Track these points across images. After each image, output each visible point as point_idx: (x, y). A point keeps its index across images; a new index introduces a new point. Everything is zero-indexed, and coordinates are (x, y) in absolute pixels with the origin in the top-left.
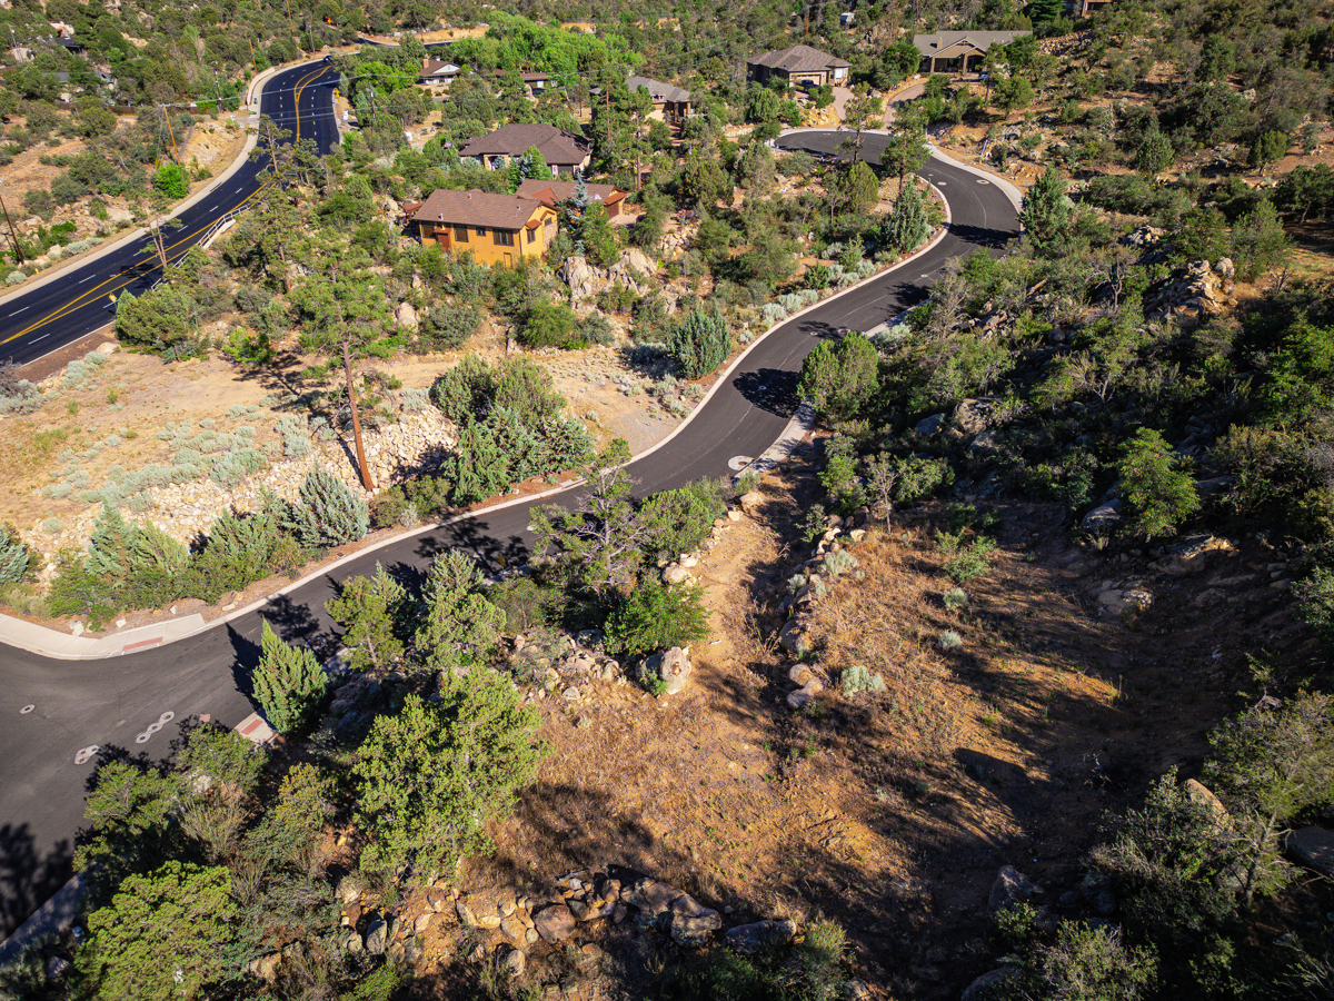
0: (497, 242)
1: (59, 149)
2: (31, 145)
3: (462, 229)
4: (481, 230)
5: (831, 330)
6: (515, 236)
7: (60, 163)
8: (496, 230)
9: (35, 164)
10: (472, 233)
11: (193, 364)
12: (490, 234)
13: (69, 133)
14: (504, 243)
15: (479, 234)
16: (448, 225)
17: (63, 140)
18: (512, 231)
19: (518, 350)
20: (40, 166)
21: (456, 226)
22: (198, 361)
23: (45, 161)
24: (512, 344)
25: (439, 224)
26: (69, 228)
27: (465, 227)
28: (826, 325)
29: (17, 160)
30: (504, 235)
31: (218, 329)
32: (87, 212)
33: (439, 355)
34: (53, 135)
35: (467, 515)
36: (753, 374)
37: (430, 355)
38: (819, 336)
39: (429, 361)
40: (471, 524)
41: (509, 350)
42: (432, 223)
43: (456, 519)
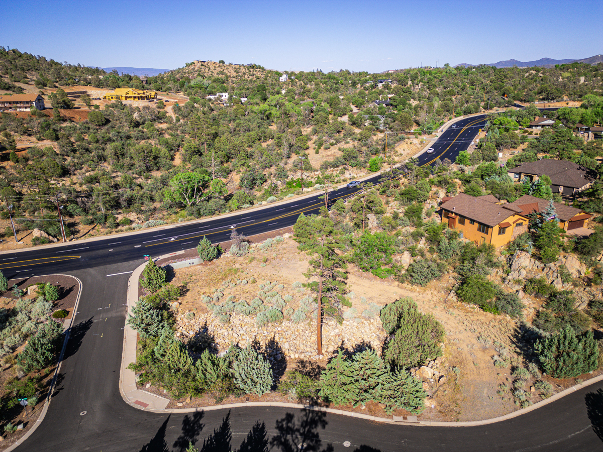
0: (479, 230)
1: (347, 145)
2: (339, 143)
3: (463, 219)
4: (472, 221)
6: (490, 230)
7: (344, 150)
8: (479, 223)
10: (467, 221)
12: (476, 225)
13: (354, 139)
14: (483, 231)
15: (471, 223)
16: (456, 214)
17: (351, 142)
18: (488, 227)
19: (455, 299)
20: (337, 151)
21: (460, 216)
24: (452, 294)
25: (452, 213)
27: (465, 217)
30: (484, 228)
32: (338, 172)
33: (410, 286)
34: (349, 139)
35: (324, 409)
37: (405, 285)
39: (402, 288)
40: (320, 418)
41: (450, 297)
42: (449, 211)
43: (316, 409)
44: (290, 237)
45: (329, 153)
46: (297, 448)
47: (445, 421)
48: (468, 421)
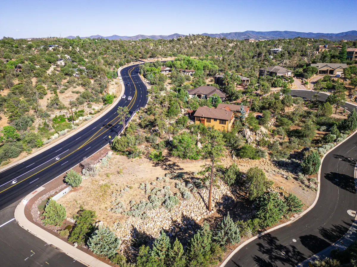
0: (220, 123)
1: (76, 89)
2: (69, 88)
3: (209, 119)
4: (215, 120)
5: (346, 158)
6: (227, 122)
7: (77, 93)
8: (220, 120)
9: (71, 93)
10: (212, 120)
11: (137, 159)
12: (218, 121)
13: (78, 85)
14: (223, 123)
15: (214, 120)
16: (205, 118)
17: (77, 86)
18: (226, 120)
19: (236, 159)
20: (72, 93)
21: (207, 118)
22: (138, 158)
23: (73, 92)
24: (234, 156)
25: (202, 117)
26: (83, 111)
27: (211, 118)
28: (343, 157)
29: (66, 91)
30: (223, 121)
31: (142, 148)
32: (87, 107)
34: (74, 85)
35: (266, 232)
36: (329, 174)
38: (342, 160)
40: (270, 237)
41: (233, 159)
42: (200, 117)
43: (263, 234)
44: (113, 154)
45: (67, 95)
46: (283, 256)
47: (305, 210)
48: (311, 205)
